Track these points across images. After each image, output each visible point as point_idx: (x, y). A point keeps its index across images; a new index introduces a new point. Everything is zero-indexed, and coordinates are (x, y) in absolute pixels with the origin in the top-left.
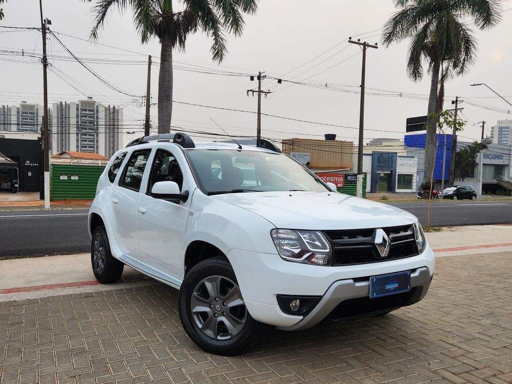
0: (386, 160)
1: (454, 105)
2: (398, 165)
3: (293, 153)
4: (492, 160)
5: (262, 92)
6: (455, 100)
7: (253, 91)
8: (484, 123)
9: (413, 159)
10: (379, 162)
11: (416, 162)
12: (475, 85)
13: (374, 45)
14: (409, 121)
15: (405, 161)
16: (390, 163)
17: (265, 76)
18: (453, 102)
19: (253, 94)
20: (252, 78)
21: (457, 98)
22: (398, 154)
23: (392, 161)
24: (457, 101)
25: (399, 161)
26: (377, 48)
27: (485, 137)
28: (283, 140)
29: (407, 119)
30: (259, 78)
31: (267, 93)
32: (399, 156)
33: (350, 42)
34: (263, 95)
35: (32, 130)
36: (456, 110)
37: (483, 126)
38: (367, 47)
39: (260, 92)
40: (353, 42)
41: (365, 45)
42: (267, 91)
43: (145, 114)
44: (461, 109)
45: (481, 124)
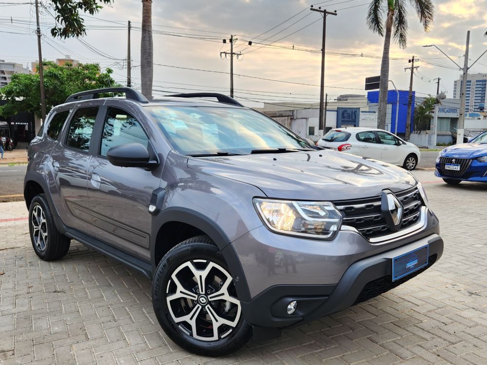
0: (349, 116)
1: (411, 63)
2: (360, 119)
4: (447, 113)
5: (234, 54)
6: (411, 59)
7: (226, 53)
8: (439, 79)
9: (374, 114)
10: (343, 117)
11: (377, 117)
12: (427, 46)
13: (334, 12)
14: (368, 80)
15: (368, 115)
16: (353, 118)
17: (237, 39)
18: (410, 61)
19: (226, 56)
20: (224, 41)
22: (361, 110)
23: (355, 116)
24: (413, 60)
25: (362, 116)
26: (336, 14)
27: (440, 93)
30: (231, 41)
31: (239, 54)
32: (362, 112)
33: (311, 9)
34: (235, 57)
36: (412, 68)
37: (438, 83)
38: (327, 14)
39: (232, 54)
40: (314, 10)
41: (325, 12)
42: (239, 53)
43: (127, 76)
44: (417, 67)
45: (437, 81)
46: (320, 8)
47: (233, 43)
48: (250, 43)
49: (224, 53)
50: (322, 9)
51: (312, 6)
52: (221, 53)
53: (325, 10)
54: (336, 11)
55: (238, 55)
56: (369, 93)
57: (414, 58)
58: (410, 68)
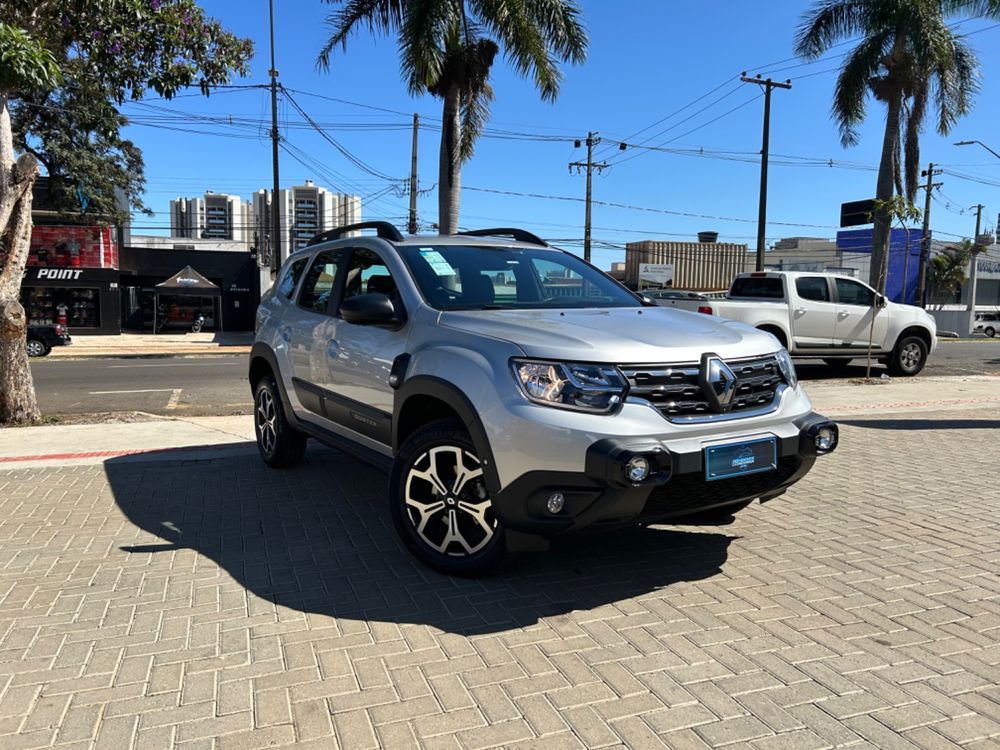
1: (926, 177)
3: (645, 265)
5: (593, 165)
6: (927, 169)
7: (579, 165)
8: (980, 207)
12: (962, 143)
13: (786, 84)
14: (846, 208)
18: (924, 174)
19: (578, 169)
21: (931, 165)
22: (826, 265)
24: (930, 171)
26: (789, 87)
27: (981, 233)
28: (627, 245)
29: (843, 205)
30: (589, 142)
31: (603, 166)
32: (828, 269)
33: (743, 79)
35: (222, 237)
36: (929, 187)
37: (979, 214)
38: (772, 87)
39: (590, 165)
40: (749, 80)
41: (769, 83)
42: (602, 164)
43: (409, 207)
44: (938, 186)
45: (976, 210)
46: (759, 76)
47: (592, 147)
48: (623, 147)
49: (576, 164)
50: (764, 78)
51: (744, 74)
52: (571, 164)
53: (769, 80)
54: (789, 81)
55: (601, 167)
56: (841, 233)
57: (934, 168)
58: (924, 187)
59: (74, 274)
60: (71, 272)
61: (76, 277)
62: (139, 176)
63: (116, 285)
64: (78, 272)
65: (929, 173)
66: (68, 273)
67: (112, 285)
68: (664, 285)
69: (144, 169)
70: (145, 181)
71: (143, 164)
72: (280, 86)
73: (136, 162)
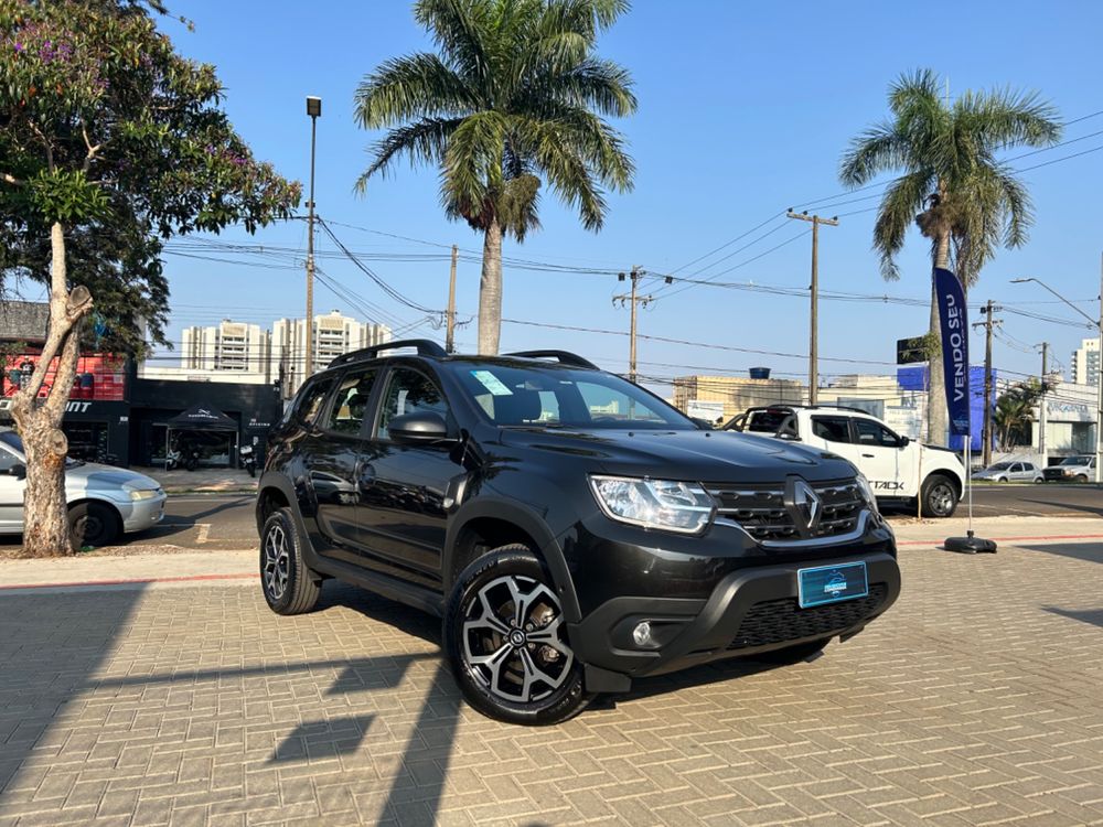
1: (986, 315)
3: (694, 401)
4: (1066, 412)
5: (638, 298)
6: (986, 306)
7: (623, 298)
8: (1045, 346)
9: (914, 411)
12: (1018, 281)
13: (833, 220)
14: (902, 345)
15: (900, 414)
17: (644, 272)
18: (983, 310)
19: (622, 303)
20: (622, 277)
21: (989, 302)
22: (886, 403)
24: (989, 308)
25: (888, 415)
26: (836, 224)
27: (1048, 371)
28: (675, 380)
29: (899, 342)
30: (633, 275)
31: (648, 300)
32: (889, 407)
33: (789, 216)
36: (989, 324)
37: (1044, 353)
38: (819, 224)
39: (635, 299)
40: (796, 217)
41: (815, 220)
42: (647, 297)
43: (446, 339)
44: (998, 323)
45: (1041, 349)
46: (805, 213)
47: (637, 281)
48: (669, 280)
49: (620, 297)
50: (810, 215)
51: (790, 210)
53: (816, 217)
54: (835, 218)
55: (645, 301)
56: (899, 370)
57: (993, 305)
58: (984, 324)
59: (82, 406)
60: (79, 404)
61: (84, 410)
62: (163, 306)
63: (126, 419)
64: (86, 405)
65: (986, 310)
66: (75, 406)
67: (122, 419)
68: (715, 423)
69: (168, 299)
70: (168, 310)
71: (168, 294)
72: (318, 218)
73: (161, 291)
